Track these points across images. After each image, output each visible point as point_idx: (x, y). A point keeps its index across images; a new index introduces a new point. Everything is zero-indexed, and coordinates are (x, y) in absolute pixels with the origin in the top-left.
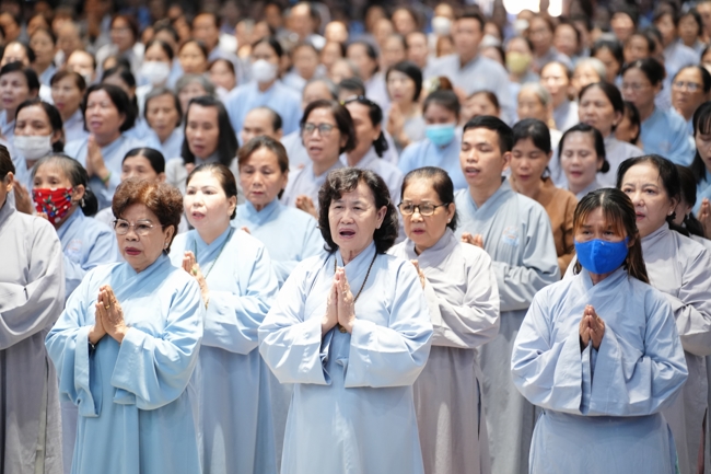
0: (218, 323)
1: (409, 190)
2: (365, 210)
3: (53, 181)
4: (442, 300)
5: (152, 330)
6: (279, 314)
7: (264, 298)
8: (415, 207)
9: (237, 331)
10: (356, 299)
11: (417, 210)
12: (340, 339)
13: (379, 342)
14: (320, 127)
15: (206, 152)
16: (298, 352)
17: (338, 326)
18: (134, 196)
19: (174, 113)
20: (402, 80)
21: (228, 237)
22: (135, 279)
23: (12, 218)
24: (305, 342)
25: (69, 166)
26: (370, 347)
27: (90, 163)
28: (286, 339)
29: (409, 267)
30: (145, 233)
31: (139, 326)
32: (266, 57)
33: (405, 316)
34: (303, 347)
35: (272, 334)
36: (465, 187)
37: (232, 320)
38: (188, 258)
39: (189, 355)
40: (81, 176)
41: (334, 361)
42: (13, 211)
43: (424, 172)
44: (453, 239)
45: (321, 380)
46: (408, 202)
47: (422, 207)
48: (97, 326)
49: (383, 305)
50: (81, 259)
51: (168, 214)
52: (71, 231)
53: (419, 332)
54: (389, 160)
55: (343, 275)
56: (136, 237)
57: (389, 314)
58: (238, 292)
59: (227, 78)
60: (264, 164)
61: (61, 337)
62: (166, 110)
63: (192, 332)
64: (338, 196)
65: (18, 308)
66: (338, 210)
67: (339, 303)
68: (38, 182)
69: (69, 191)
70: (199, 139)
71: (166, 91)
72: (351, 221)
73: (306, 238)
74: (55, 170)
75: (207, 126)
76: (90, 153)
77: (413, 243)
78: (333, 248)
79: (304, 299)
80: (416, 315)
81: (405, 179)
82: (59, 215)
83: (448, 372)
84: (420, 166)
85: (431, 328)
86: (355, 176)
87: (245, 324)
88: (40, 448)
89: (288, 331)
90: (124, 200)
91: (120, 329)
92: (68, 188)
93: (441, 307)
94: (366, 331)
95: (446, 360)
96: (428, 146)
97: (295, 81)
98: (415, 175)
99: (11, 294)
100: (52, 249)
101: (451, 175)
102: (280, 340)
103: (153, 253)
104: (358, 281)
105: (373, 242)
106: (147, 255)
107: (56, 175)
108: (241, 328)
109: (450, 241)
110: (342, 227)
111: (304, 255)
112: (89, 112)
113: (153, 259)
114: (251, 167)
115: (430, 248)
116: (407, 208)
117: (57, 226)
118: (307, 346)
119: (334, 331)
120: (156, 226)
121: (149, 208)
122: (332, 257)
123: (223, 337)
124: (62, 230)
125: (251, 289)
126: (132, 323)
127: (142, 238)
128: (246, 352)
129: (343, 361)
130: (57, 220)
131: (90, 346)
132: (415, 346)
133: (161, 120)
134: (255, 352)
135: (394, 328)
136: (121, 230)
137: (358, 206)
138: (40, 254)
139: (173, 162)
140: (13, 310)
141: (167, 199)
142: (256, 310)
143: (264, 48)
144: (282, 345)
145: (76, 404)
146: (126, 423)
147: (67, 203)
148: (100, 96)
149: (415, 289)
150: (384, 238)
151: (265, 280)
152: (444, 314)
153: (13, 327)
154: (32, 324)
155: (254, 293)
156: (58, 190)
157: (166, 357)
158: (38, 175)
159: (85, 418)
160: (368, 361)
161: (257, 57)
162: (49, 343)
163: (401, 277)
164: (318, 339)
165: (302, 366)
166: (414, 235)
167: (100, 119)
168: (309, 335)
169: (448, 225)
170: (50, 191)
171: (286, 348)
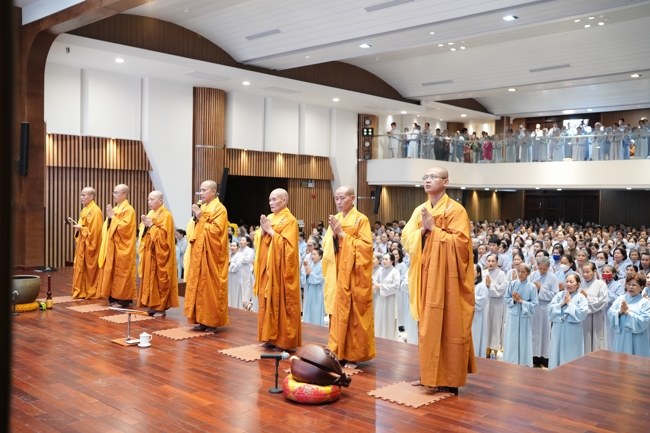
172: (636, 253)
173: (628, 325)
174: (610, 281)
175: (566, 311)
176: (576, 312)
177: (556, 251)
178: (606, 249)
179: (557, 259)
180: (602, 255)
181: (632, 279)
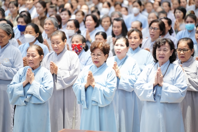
0: (123, 83)
1: (180, 45)
2: (167, 51)
3: (77, 42)
4: (189, 77)
5: (102, 84)
6: (140, 80)
7: (137, 76)
8: (181, 50)
9: (129, 85)
10: (163, 77)
11: (182, 51)
12: (159, 88)
13: (171, 89)
14: (154, 29)
15: (118, 34)
16: (146, 92)
17: (158, 84)
18: (96, 46)
19: (109, 23)
20: (179, 12)
21: (126, 58)
22: (97, 70)
23: (66, 52)
24: (148, 89)
25: (81, 37)
26: (168, 91)
27: (87, 37)
28: (142, 88)
29: (180, 67)
30: (99, 57)
31: (99, 83)
32: (137, 6)
33: (179, 82)
34: (147, 90)
35: (138, 86)
36: (196, 44)
37: (128, 82)
38: (115, 63)
39: (113, 91)
40: (84, 40)
41: (157, 95)
42: (66, 50)
43: (185, 39)
44: (193, 59)
45: (153, 100)
46: (179, 48)
47: (184, 50)
48: (87, 83)
49: (172, 79)
50: (85, 64)
51: (106, 51)
52: (82, 56)
53: (183, 87)
54: (174, 36)
55: (160, 70)
56: (97, 58)
57: (174, 81)
58: (129, 74)
59: (126, 12)
60: (135, 36)
61: (77, 86)
62: (108, 22)
63: (114, 85)
64: (159, 47)
65: (67, 78)
66: (159, 51)
67: (159, 77)
68: (73, 42)
69: (81, 45)
70: (116, 31)
71: (108, 16)
72: (163, 54)
73: (148, 58)
74: (78, 39)
75: (118, 27)
76: (87, 34)
77: (180, 60)
78: (156, 61)
79: (148, 76)
80: (182, 82)
81: (178, 41)
82: (79, 51)
83: (191, 98)
84: (183, 37)
85: (187, 86)
86: (165, 41)
87: (131, 83)
88: (74, 117)
89: (143, 86)
90: (94, 47)
91: (94, 84)
92: (81, 44)
93: (189, 79)
94: (167, 86)
95: (190, 95)
96: (185, 32)
97: (145, 13)
98: (182, 40)
99: (66, 73)
100: (77, 61)
101: (193, 40)
102: (141, 88)
103: (102, 62)
104: (164, 71)
105: (169, 60)
106: (100, 63)
107: (78, 40)
108: (130, 84)
109: (192, 60)
110: (160, 56)
111: (147, 63)
112: (86, 22)
113: (102, 64)
114: (131, 37)
115: (186, 62)
116: (179, 50)
117: (78, 54)
118: (149, 90)
119: (157, 86)
120: (103, 55)
121: (101, 50)
122: (156, 64)
123: (125, 87)
124: (79, 56)
125: (133, 73)
126: (97, 82)
127: (99, 58)
128: (131, 91)
129: (160, 95)
130: (78, 53)
131: (85, 88)
132: (182, 91)
133: (106, 25)
134: (133, 92)
135: (175, 85)
136: (93, 56)
137: (165, 50)
138: (73, 62)
139: (109, 37)
140: (66, 78)
141: (106, 47)
142: (135, 79)
143: (136, 4)
144: (141, 89)
145: (81, 105)
146: (95, 111)
147: (81, 48)
148: (90, 17)
149: (182, 74)
150: (172, 59)
151: (137, 71)
152: (190, 81)
153: (66, 83)
154: (71, 82)
155: (133, 74)
156: (79, 44)
157: (107, 92)
158: (73, 40)
159: (84, 109)
160: (167, 95)
161: (134, 6)
162: (74, 88)
163: (178, 70)
164: (152, 88)
165: (147, 96)
166: (181, 58)
167: (89, 24)
168: (150, 87)
169: (191, 55)
170: (76, 45)
171: (143, 90)
172: (108, 19)
173: (94, 98)
174: (80, 51)
175: (30, 91)
176: (40, 91)
177: (21, 20)
178: (79, 17)
179: (22, 29)
180: (71, 23)
181: (95, 48)
